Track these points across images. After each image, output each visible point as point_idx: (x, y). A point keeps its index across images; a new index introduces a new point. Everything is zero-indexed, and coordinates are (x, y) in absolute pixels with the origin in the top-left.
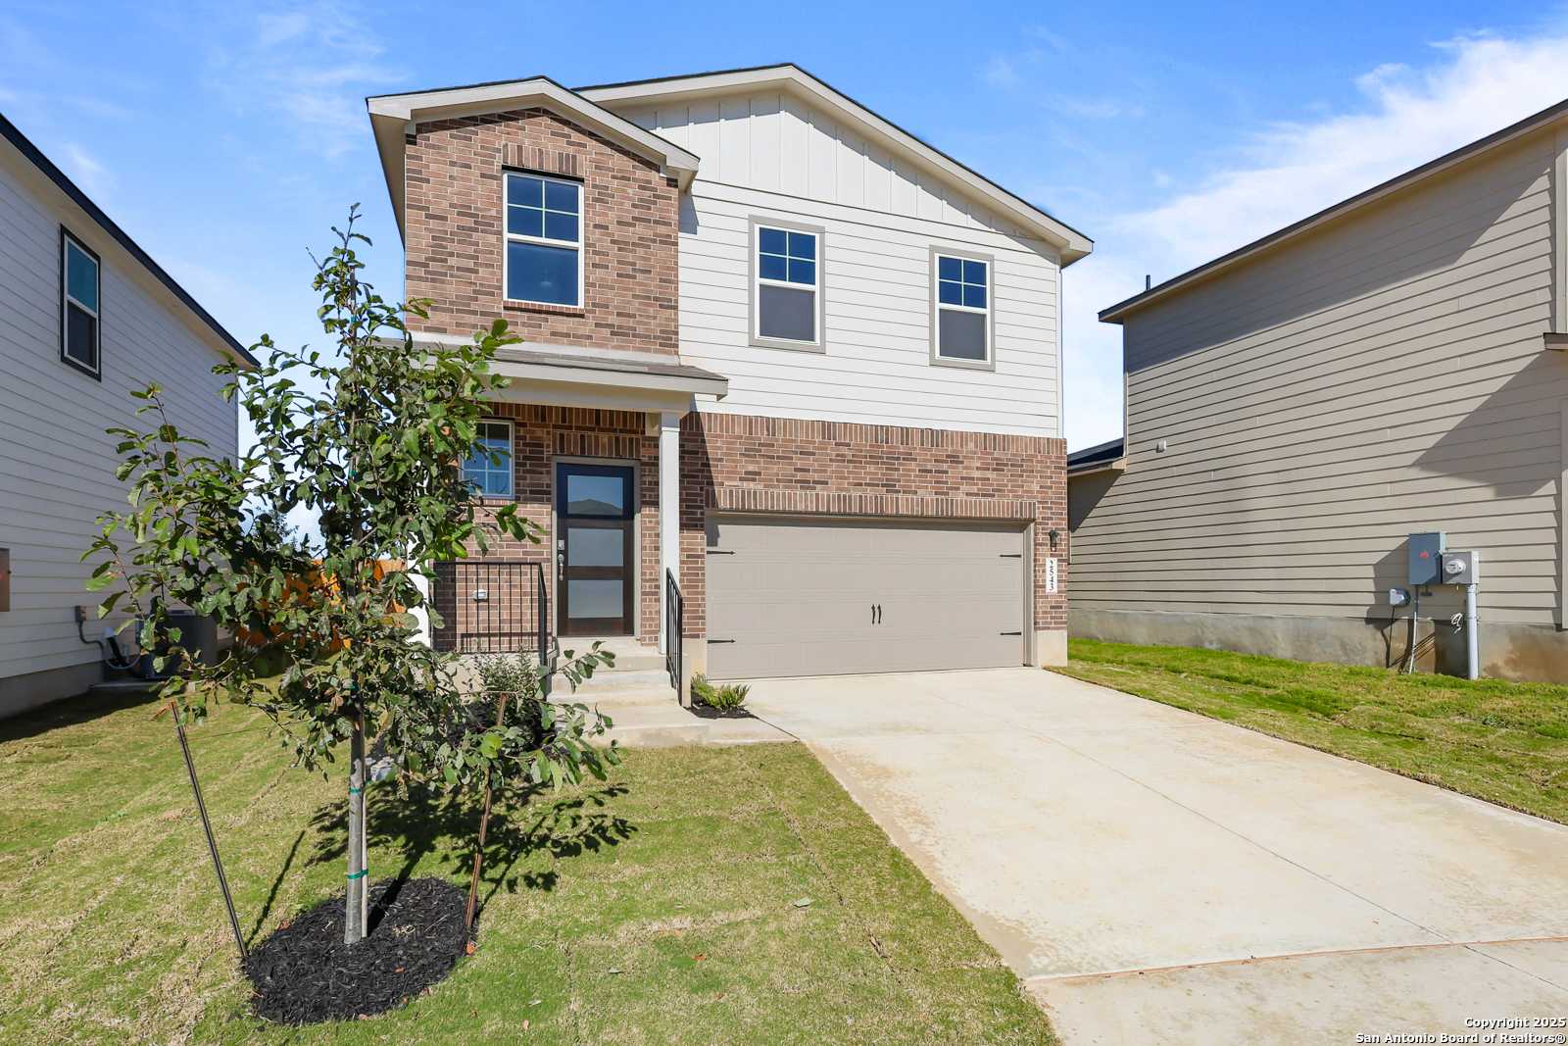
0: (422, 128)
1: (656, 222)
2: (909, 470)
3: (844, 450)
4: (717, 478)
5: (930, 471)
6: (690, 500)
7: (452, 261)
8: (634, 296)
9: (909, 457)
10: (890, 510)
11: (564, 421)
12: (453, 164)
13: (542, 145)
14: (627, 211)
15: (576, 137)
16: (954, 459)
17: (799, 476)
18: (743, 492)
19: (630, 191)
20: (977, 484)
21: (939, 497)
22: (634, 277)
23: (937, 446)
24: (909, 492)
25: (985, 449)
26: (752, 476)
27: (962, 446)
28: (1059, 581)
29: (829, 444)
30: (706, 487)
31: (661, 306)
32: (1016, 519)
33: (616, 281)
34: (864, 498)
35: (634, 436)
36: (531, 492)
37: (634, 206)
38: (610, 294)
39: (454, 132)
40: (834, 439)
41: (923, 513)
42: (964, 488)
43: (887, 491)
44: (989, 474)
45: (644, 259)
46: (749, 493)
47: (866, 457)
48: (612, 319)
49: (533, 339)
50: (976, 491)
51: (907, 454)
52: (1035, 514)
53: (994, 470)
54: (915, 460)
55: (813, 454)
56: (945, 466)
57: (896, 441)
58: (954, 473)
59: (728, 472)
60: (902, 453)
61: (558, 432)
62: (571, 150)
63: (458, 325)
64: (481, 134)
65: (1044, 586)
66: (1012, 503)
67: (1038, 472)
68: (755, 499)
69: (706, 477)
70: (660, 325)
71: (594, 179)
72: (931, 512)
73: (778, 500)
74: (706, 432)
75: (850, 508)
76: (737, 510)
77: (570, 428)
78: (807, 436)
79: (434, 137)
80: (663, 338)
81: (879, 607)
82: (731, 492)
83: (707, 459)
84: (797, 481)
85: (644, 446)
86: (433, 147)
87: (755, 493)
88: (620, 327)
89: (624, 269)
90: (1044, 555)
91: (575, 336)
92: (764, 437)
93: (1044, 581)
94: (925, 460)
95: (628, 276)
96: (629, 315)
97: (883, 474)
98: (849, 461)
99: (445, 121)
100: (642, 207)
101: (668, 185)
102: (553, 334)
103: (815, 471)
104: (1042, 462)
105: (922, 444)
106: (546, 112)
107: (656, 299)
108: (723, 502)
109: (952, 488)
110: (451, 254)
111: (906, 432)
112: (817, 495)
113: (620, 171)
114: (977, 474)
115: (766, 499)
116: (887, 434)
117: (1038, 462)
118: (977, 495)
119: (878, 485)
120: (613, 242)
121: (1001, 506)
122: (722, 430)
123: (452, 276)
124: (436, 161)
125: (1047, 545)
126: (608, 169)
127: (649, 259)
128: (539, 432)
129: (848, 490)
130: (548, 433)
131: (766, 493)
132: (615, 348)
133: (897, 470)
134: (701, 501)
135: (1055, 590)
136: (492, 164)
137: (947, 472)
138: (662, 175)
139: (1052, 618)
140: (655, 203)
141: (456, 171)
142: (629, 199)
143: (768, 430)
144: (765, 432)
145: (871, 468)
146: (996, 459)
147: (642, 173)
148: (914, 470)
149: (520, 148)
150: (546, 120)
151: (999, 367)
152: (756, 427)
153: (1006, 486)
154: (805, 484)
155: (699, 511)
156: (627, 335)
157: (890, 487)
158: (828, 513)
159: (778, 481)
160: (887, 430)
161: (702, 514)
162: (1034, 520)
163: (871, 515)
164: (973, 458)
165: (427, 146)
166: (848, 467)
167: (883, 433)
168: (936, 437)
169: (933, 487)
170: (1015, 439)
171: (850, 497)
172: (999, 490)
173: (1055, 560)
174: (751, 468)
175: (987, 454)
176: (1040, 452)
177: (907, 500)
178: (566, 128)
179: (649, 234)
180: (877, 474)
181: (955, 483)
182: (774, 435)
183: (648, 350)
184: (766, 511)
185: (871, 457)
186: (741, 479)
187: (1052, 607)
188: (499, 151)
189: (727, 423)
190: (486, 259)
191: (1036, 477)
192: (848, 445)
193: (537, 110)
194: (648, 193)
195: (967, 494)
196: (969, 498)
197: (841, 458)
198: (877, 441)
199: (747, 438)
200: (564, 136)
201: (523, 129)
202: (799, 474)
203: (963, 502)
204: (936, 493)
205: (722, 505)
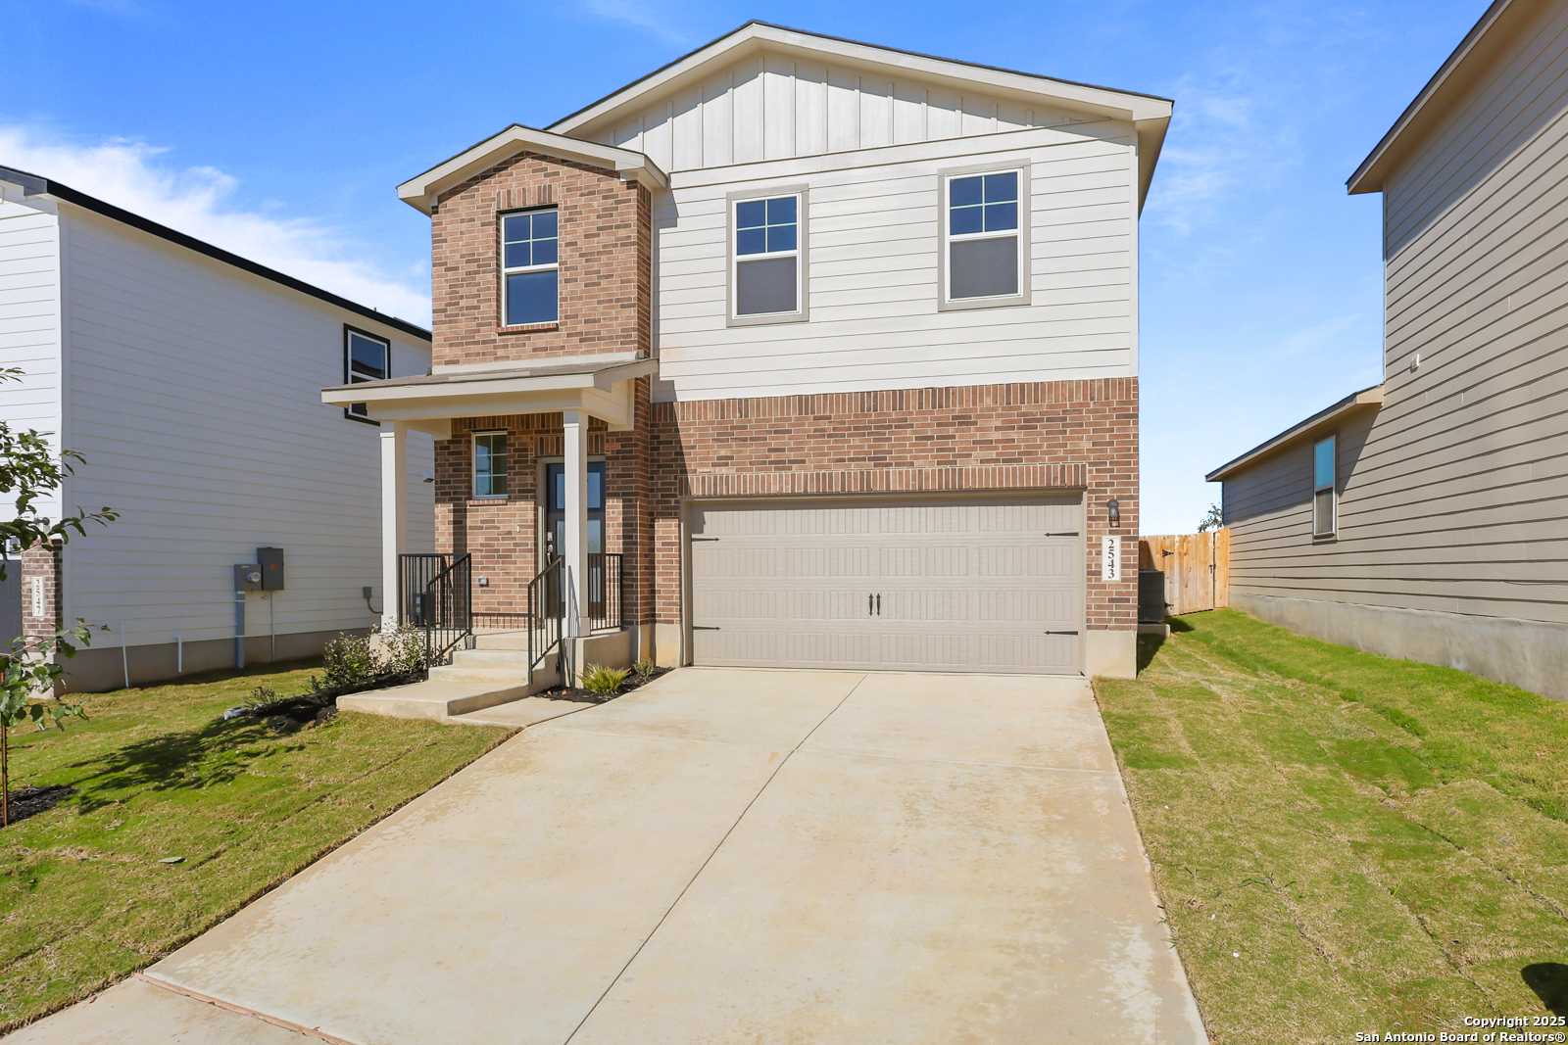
0: (442, 199)
1: (618, 227)
2: (904, 439)
3: (825, 425)
4: (690, 465)
5: (932, 438)
6: (665, 490)
7: (463, 303)
8: (599, 302)
9: (902, 424)
10: (879, 486)
11: (543, 426)
12: (462, 221)
13: (523, 184)
14: (593, 223)
15: (551, 167)
16: (963, 420)
17: (773, 456)
18: (715, 478)
19: (595, 203)
20: (996, 448)
21: (943, 467)
22: (599, 284)
23: (941, 406)
24: (904, 464)
25: (1009, 403)
26: (724, 461)
27: (974, 403)
28: (1124, 566)
29: (807, 419)
30: (679, 475)
31: (622, 306)
32: (1056, 488)
33: (585, 292)
34: (849, 475)
35: (599, 433)
36: (520, 491)
37: (598, 217)
38: (579, 304)
39: (463, 194)
40: (813, 413)
41: (920, 488)
42: (978, 454)
43: (875, 465)
44: (1014, 435)
45: (607, 265)
46: (721, 478)
47: (849, 428)
48: (581, 327)
49: (519, 358)
50: (994, 457)
51: (899, 420)
52: (1084, 480)
53: (1021, 428)
54: (912, 426)
55: (789, 432)
56: (951, 430)
57: (886, 407)
58: (961, 438)
59: (700, 459)
60: (894, 421)
61: (539, 436)
62: (547, 181)
63: (467, 355)
64: (481, 189)
65: (1099, 573)
66: (1049, 468)
67: (1091, 424)
68: (727, 484)
69: (680, 465)
70: (621, 324)
71: (566, 202)
72: (931, 485)
73: (751, 484)
74: (679, 421)
75: (831, 487)
76: (710, 497)
77: (548, 431)
78: (782, 414)
79: (449, 203)
80: (624, 337)
81: (878, 597)
82: (703, 478)
83: (681, 447)
84: (771, 463)
85: (607, 441)
86: (449, 211)
87: (727, 477)
88: (587, 333)
89: (591, 279)
90: (1099, 532)
91: (552, 349)
92: (736, 420)
93: (1100, 566)
94: (923, 426)
95: (594, 284)
96: (594, 321)
97: (870, 447)
98: (830, 436)
99: (456, 188)
100: (606, 216)
101: (628, 188)
102: (535, 350)
103: (791, 450)
104: (1095, 411)
105: (920, 407)
106: (528, 154)
107: (618, 300)
108: (696, 490)
109: (960, 456)
110: (462, 297)
111: (899, 396)
112: (793, 475)
113: (587, 187)
114: (996, 436)
115: (739, 485)
116: (875, 401)
117: (1088, 411)
118: (997, 461)
119: (864, 459)
120: (581, 255)
121: (1031, 473)
122: (694, 418)
123: (462, 315)
124: (452, 223)
125: (1103, 519)
126: (577, 189)
127: (612, 264)
128: (525, 439)
129: (827, 467)
130: (532, 438)
131: (739, 477)
132: (583, 353)
133: (889, 439)
134: (675, 490)
135: (1117, 577)
136: (489, 212)
137: (953, 437)
138: (622, 180)
139: (1111, 614)
140: (617, 208)
141: (464, 226)
142: (594, 211)
143: (740, 412)
144: (738, 415)
145: (856, 441)
146: (1024, 414)
147: (607, 184)
148: (910, 439)
149: (509, 192)
150: (529, 161)
151: (1035, 299)
152: (728, 410)
153: (1040, 446)
154: (780, 465)
155: (673, 500)
156: (593, 339)
157: (879, 460)
158: (806, 494)
159: (751, 463)
160: (876, 397)
161: (676, 502)
162: (1085, 488)
163: (854, 494)
164: (991, 416)
165: (446, 212)
166: (829, 442)
167: (869, 400)
168: (939, 396)
169: (935, 457)
170: (1052, 386)
171: (830, 475)
172: (1029, 453)
173: (1117, 539)
174: (723, 453)
175: (1011, 409)
176: (1092, 399)
177: (900, 473)
178: (544, 163)
179: (611, 239)
180: (862, 447)
181: (965, 449)
182: (747, 416)
183: (611, 351)
184: (739, 496)
185: (855, 428)
186: (714, 465)
187: (1111, 600)
188: (494, 199)
189: (700, 409)
190: (485, 295)
191: (1086, 431)
192: (830, 417)
193: (521, 154)
194: (612, 200)
195: (982, 461)
196: (984, 467)
197: (821, 433)
198: (862, 410)
199: (719, 423)
200: (542, 170)
201: (511, 175)
202: (773, 454)
203: (975, 470)
204: (939, 463)
205: (694, 492)
